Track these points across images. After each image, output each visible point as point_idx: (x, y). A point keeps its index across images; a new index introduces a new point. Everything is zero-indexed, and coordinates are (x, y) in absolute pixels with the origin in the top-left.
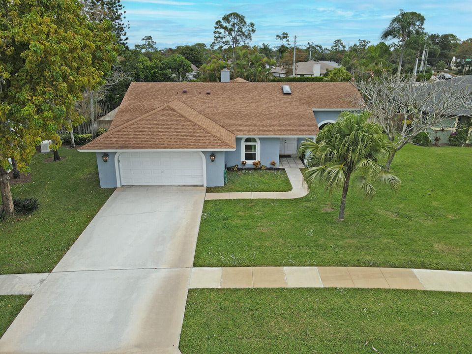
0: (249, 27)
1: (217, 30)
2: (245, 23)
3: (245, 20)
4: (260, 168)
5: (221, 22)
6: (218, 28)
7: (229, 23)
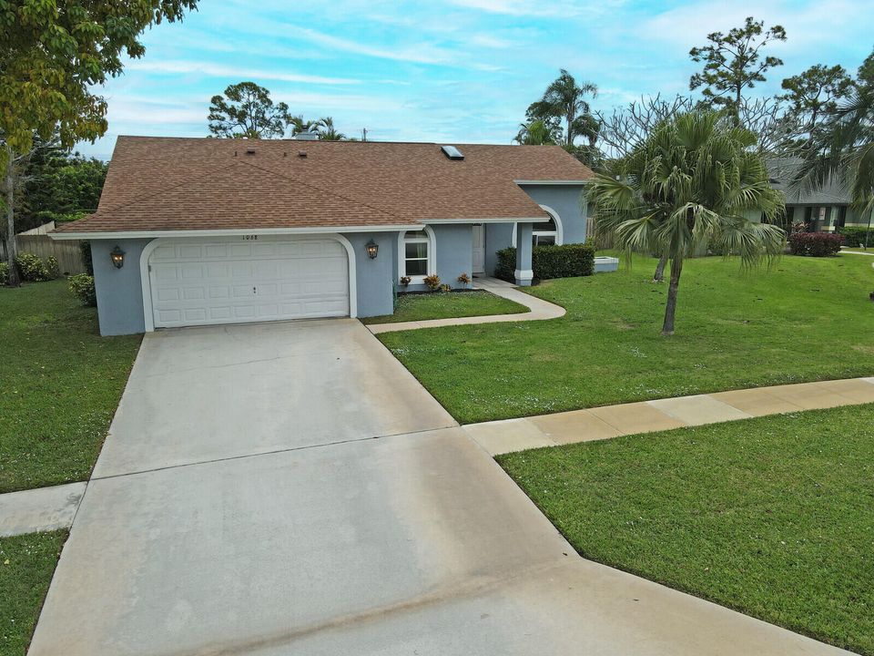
0: (277, 111)
1: (215, 113)
2: (270, 103)
3: (269, 97)
4: (439, 290)
5: (222, 99)
6: (217, 110)
7: (238, 100)
